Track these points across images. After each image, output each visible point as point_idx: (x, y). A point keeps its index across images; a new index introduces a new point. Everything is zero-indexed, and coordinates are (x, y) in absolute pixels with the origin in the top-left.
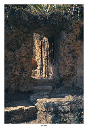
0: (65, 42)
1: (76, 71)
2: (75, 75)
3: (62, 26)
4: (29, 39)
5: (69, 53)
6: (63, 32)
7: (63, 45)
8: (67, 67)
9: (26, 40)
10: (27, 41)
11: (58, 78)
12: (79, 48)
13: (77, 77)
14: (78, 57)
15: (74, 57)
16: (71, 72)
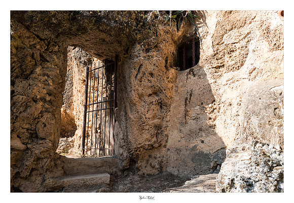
0: (143, 69)
1: (167, 136)
2: (165, 146)
3: (136, 34)
4: (55, 57)
5: (150, 95)
6: (138, 47)
7: (138, 77)
8: (147, 127)
9: (48, 59)
10: (48, 62)
11: (125, 154)
12: (172, 85)
13: (169, 150)
14: (170, 105)
15: (161, 104)
16: (154, 139)
